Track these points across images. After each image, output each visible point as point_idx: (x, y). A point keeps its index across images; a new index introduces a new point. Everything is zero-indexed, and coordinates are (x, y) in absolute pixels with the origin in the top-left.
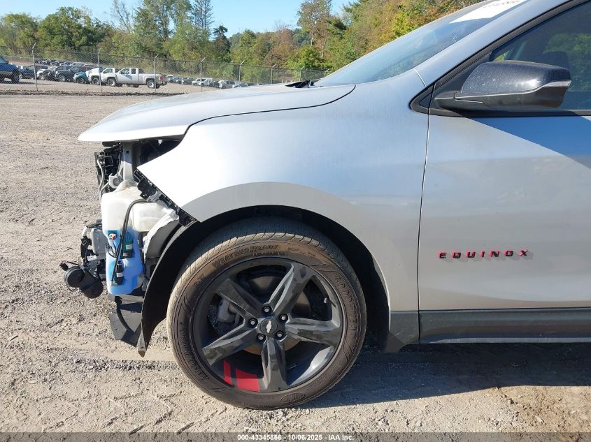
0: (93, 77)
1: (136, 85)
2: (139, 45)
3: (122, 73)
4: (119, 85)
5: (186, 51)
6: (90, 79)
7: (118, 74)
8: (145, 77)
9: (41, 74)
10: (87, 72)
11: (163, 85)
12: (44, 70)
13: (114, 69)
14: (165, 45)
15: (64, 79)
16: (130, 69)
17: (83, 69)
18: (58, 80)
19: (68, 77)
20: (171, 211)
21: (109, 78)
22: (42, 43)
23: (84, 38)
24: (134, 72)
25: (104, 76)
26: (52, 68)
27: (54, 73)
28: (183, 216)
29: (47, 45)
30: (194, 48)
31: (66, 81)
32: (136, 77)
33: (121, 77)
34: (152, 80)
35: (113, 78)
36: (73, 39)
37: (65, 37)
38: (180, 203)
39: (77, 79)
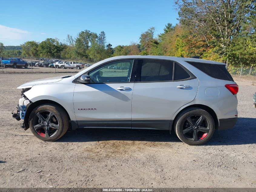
0: (56, 65)
1: (72, 68)
2: (77, 52)
3: (67, 64)
4: (65, 68)
5: (95, 54)
6: (55, 66)
7: (65, 64)
8: (75, 65)
9: (37, 64)
10: (54, 64)
11: (82, 68)
12: (38, 63)
13: (64, 62)
14: (87, 52)
15: (45, 66)
16: (70, 62)
17: (53, 62)
18: (43, 67)
19: (47, 66)
20: (29, 101)
21: (62, 66)
22: (39, 52)
23: (56, 50)
24: (71, 63)
25: (60, 65)
26: (41, 62)
27: (42, 64)
28: (30, 102)
29: (41, 53)
30: (98, 53)
31: (46, 67)
32: (72, 65)
33: (66, 65)
34: (79, 66)
35: (63, 66)
36: (51, 50)
37: (48, 50)
38: (30, 99)
39: (50, 66)
